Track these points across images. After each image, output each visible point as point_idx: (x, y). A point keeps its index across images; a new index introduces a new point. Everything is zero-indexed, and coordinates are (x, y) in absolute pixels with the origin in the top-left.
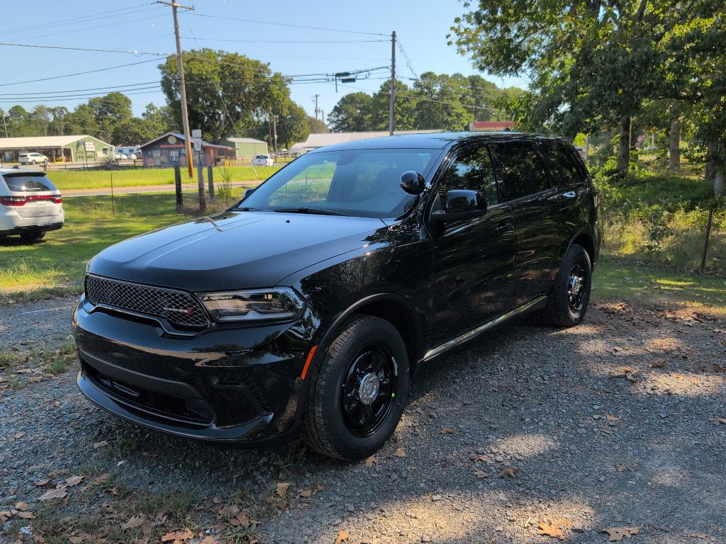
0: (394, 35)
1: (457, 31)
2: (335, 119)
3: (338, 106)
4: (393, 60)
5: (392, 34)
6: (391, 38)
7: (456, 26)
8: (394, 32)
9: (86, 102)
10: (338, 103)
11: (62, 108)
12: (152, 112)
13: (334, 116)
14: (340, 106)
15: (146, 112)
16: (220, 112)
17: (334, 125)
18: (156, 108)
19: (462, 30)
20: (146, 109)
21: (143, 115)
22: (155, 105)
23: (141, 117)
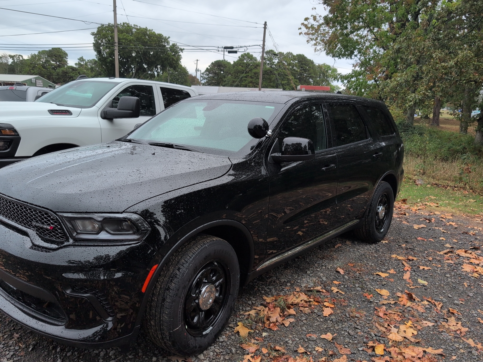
0: (265, 24)
1: (306, 26)
2: (207, 77)
3: (209, 68)
4: (264, 41)
5: (264, 23)
6: (264, 26)
7: (306, 23)
8: (266, 23)
9: (36, 53)
10: (209, 66)
11: (20, 55)
12: (82, 63)
13: (206, 75)
14: (211, 68)
15: (77, 63)
16: (133, 67)
17: (205, 81)
18: (85, 60)
19: (309, 26)
20: (78, 61)
21: (76, 64)
22: (84, 58)
23: (75, 66)
